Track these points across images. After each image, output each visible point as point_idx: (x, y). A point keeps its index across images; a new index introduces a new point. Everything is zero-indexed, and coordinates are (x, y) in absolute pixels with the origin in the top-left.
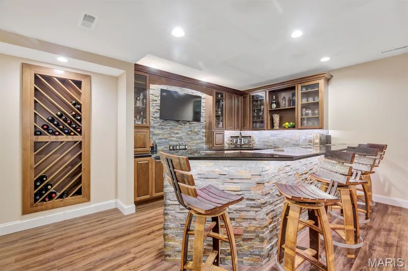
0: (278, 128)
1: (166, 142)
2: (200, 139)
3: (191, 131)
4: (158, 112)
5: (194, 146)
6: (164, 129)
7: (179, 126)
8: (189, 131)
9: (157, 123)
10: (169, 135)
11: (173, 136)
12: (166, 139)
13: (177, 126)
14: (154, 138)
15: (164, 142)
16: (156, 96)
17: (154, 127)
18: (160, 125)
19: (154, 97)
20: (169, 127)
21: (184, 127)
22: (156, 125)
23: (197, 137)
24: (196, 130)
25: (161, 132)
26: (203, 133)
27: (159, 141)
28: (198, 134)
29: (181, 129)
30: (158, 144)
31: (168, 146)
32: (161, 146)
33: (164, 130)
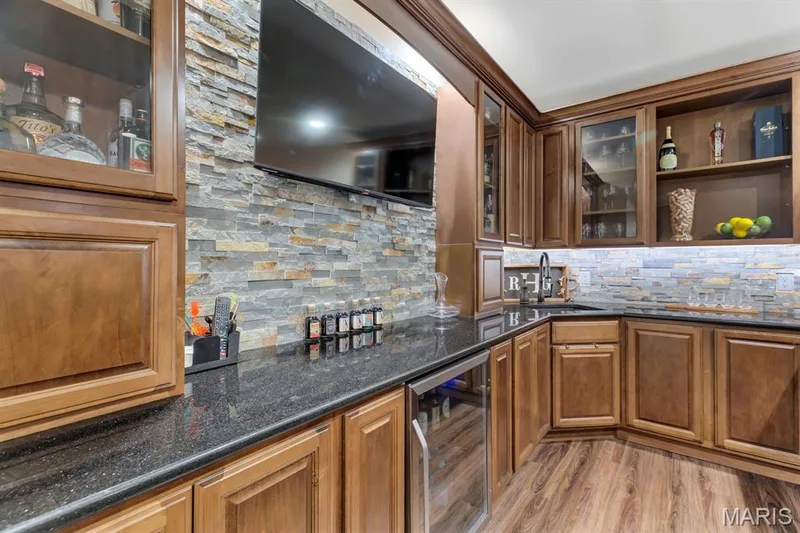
0: (689, 238)
1: (285, 302)
2: (422, 278)
3: (393, 245)
4: (241, 131)
5: (401, 309)
6: (279, 229)
7: (348, 219)
8: (384, 246)
9: (239, 192)
10: (301, 265)
11: (321, 266)
12: (288, 283)
13: (337, 222)
14: (220, 278)
15: (272, 301)
16: (231, 37)
17: (218, 217)
18: (255, 208)
19: (220, 36)
20: (300, 223)
21: (366, 224)
22: (229, 204)
23: (412, 272)
24: (409, 240)
25: (263, 246)
26: (430, 253)
27: (253, 297)
28: (416, 259)
29: (355, 236)
30: (240, 318)
31: (298, 321)
32: (263, 323)
33: (279, 237)
